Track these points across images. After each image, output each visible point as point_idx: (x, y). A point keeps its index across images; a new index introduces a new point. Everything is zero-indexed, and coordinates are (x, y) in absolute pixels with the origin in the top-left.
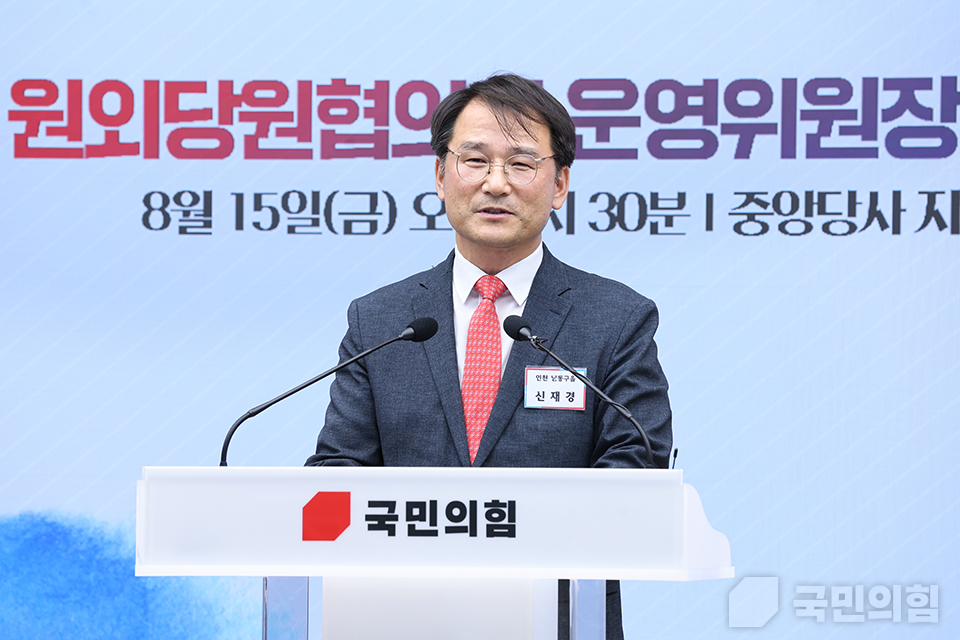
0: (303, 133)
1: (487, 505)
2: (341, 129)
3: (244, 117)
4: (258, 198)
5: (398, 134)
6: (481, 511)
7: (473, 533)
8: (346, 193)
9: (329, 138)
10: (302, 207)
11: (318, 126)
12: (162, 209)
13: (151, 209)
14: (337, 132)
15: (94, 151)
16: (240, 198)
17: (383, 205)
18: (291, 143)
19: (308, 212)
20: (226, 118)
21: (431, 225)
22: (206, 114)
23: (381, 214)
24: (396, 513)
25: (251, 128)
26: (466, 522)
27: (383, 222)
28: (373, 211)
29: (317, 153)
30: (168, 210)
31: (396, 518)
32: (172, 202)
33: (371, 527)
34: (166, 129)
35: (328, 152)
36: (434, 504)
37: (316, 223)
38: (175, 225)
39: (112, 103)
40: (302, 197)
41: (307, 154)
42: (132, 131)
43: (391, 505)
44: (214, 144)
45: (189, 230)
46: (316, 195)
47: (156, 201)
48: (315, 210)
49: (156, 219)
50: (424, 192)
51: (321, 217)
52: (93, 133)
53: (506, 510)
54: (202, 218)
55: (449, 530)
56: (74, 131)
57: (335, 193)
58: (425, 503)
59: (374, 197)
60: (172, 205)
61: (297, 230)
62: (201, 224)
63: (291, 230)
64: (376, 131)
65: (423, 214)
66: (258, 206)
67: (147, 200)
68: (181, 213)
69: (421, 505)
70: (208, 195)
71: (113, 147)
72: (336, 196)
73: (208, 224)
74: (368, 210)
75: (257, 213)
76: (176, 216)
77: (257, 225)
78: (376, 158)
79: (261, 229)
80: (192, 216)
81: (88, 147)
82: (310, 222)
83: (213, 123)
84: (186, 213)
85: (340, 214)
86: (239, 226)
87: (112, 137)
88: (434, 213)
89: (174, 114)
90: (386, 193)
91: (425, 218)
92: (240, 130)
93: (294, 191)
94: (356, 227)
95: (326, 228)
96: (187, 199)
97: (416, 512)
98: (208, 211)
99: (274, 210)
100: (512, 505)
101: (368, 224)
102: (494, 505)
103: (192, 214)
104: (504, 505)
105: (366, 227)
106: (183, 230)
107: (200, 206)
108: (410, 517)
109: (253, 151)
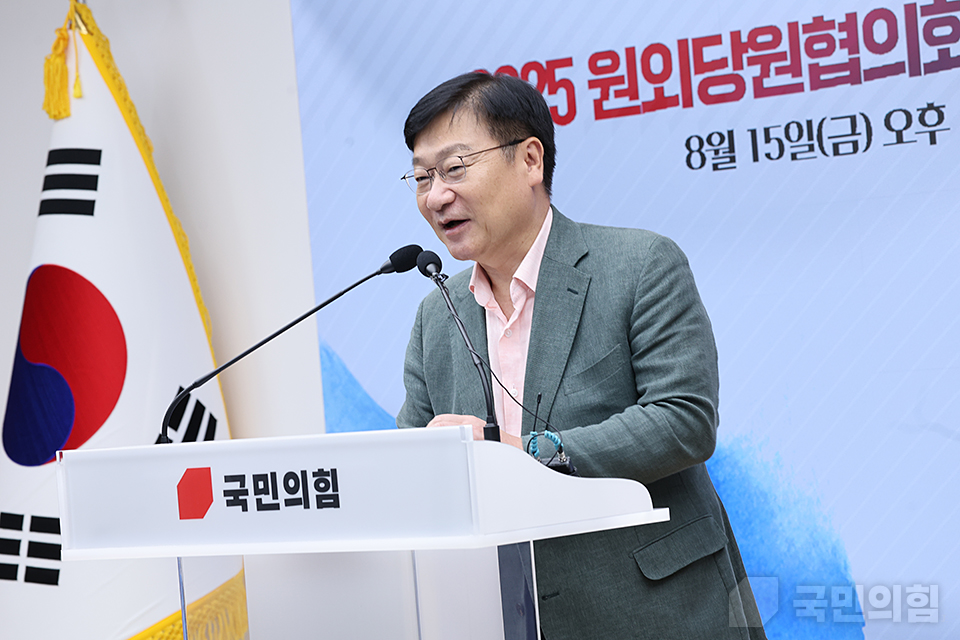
0: (795, 70)
1: (314, 474)
2: (823, 62)
3: (752, 61)
4: (767, 131)
5: (868, 60)
6: (311, 481)
7: (307, 506)
8: (832, 119)
9: (815, 70)
10: (800, 136)
11: (806, 61)
12: (699, 151)
13: (691, 152)
14: (821, 65)
15: (649, 107)
16: (754, 132)
17: (861, 127)
18: (787, 79)
19: (805, 140)
20: (738, 65)
21: (900, 140)
22: (722, 63)
23: (859, 134)
24: (246, 487)
25: (756, 70)
26: (300, 494)
27: (862, 140)
28: (854, 133)
29: (807, 86)
30: (703, 150)
31: (246, 493)
32: (706, 143)
33: (229, 503)
34: (696, 80)
35: (816, 84)
36: (273, 475)
37: (811, 148)
38: (709, 163)
39: (656, 64)
40: (799, 126)
41: (799, 88)
42: (672, 87)
43: (241, 479)
44: (730, 88)
45: (720, 166)
46: (809, 123)
47: (695, 144)
48: (810, 138)
49: (696, 159)
50: (891, 110)
51: (815, 143)
52: (647, 92)
53: (329, 479)
54: (728, 155)
55: (288, 503)
56: (633, 93)
57: (823, 120)
58: (267, 475)
59: (853, 119)
60: (706, 146)
61: (798, 156)
62: (728, 160)
63: (794, 157)
64: (850, 59)
65: (892, 130)
66: (768, 140)
67: (688, 145)
68: (713, 152)
69: (263, 477)
70: (731, 133)
71: (661, 102)
72: (825, 122)
73: (733, 160)
74: (850, 132)
75: (768, 145)
76: (709, 155)
77: (768, 156)
78: (852, 84)
79: (771, 159)
80: (721, 154)
81: (643, 103)
82: (807, 148)
83: (729, 70)
84: (717, 152)
85: (829, 138)
86: (756, 159)
87: (659, 92)
88: (902, 128)
89: (702, 67)
90: (862, 114)
91: (894, 134)
92: (750, 73)
93: (793, 122)
94: (842, 149)
95: (820, 152)
96: (716, 139)
97: (261, 485)
98: (732, 148)
99: (779, 141)
100: (334, 471)
101: (851, 145)
102: (320, 473)
103: (721, 152)
104: (327, 474)
105: (849, 148)
106: (715, 167)
107: (726, 144)
108: (257, 491)
109: (761, 92)
